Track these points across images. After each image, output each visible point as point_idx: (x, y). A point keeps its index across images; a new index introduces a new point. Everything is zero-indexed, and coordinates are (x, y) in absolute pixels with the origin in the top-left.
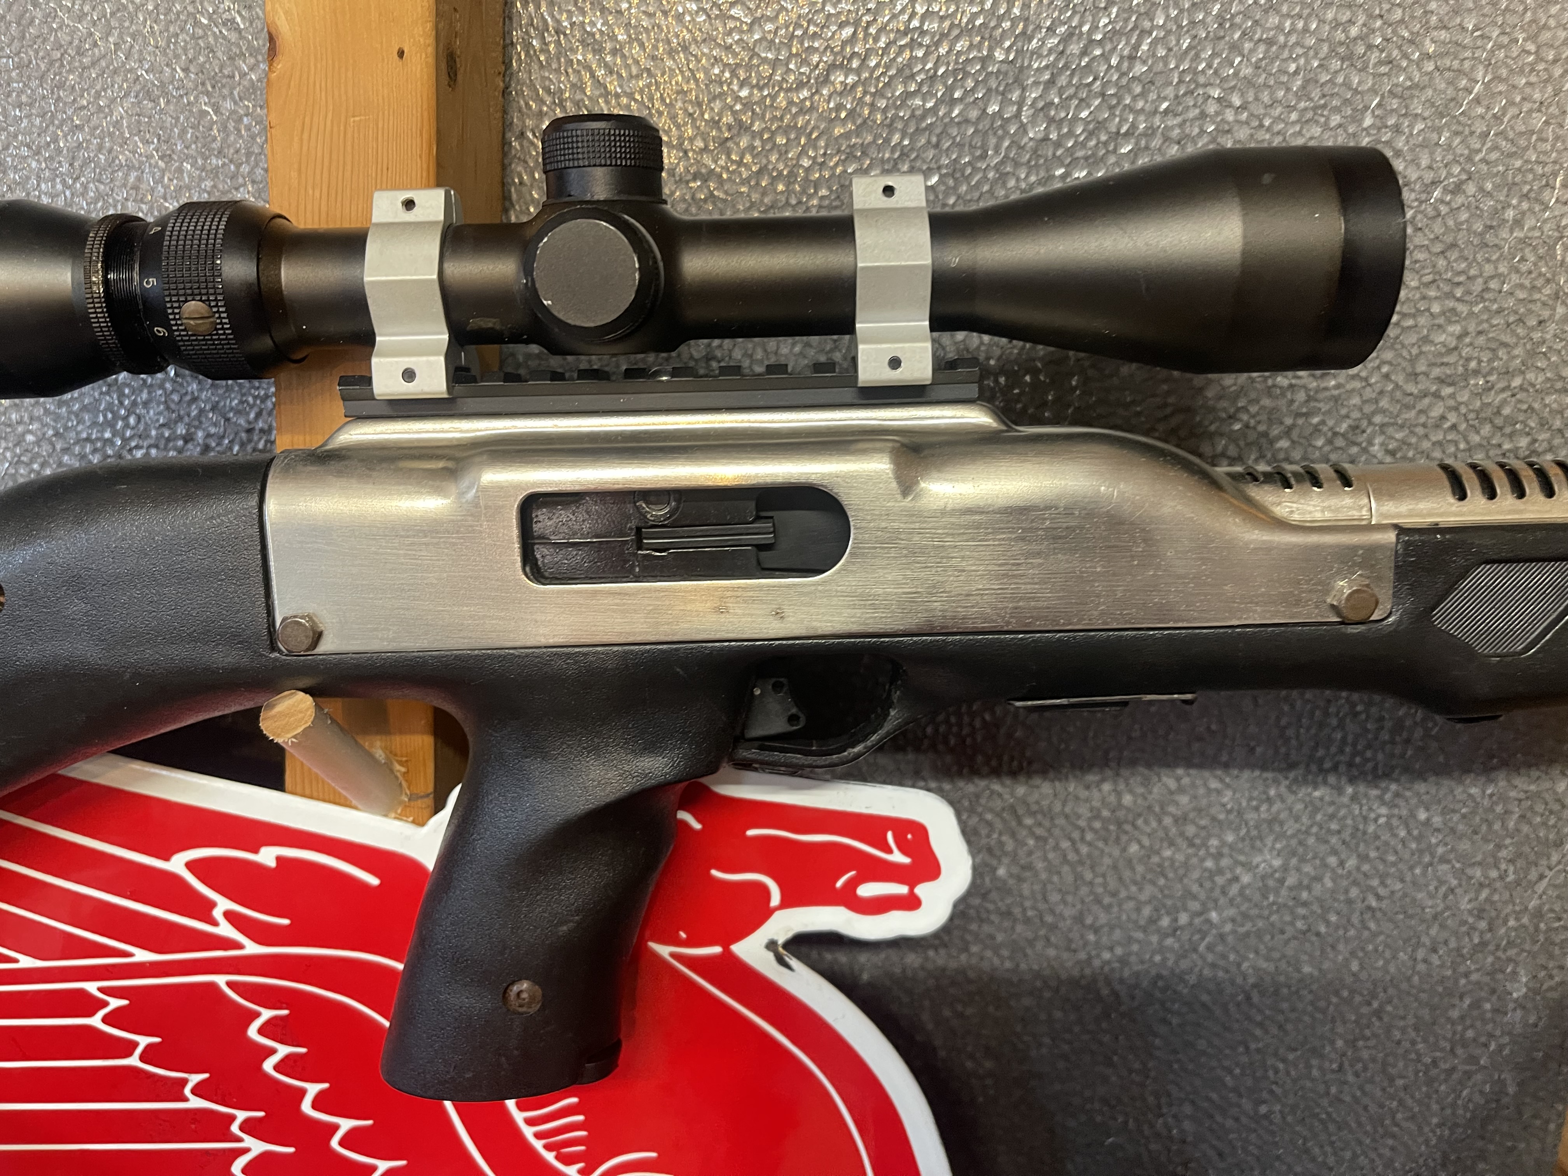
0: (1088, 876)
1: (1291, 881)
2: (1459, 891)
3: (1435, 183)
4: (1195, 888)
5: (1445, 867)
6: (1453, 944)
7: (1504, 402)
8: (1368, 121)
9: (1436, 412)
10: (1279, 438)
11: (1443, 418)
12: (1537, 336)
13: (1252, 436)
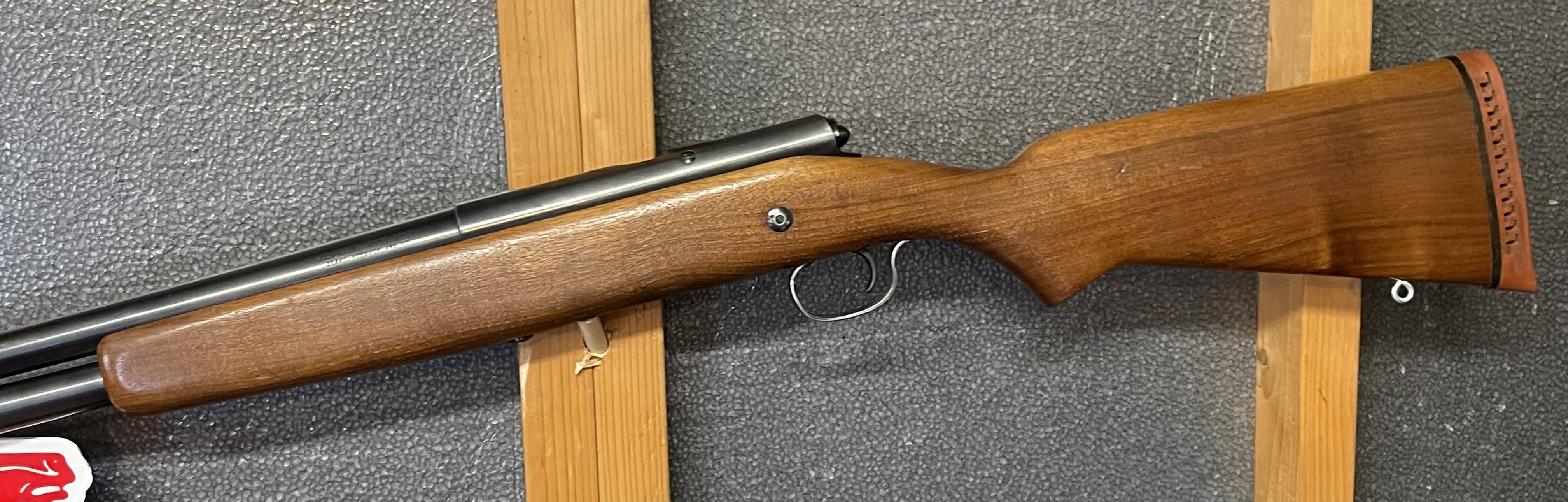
0: (219, 480)
1: (337, 467)
2: (433, 460)
3: (325, 96)
4: (282, 479)
5: (421, 448)
6: (437, 490)
7: (388, 200)
8: (281, 70)
9: (353, 209)
10: (272, 231)
11: (357, 212)
12: (397, 165)
13: (257, 232)
